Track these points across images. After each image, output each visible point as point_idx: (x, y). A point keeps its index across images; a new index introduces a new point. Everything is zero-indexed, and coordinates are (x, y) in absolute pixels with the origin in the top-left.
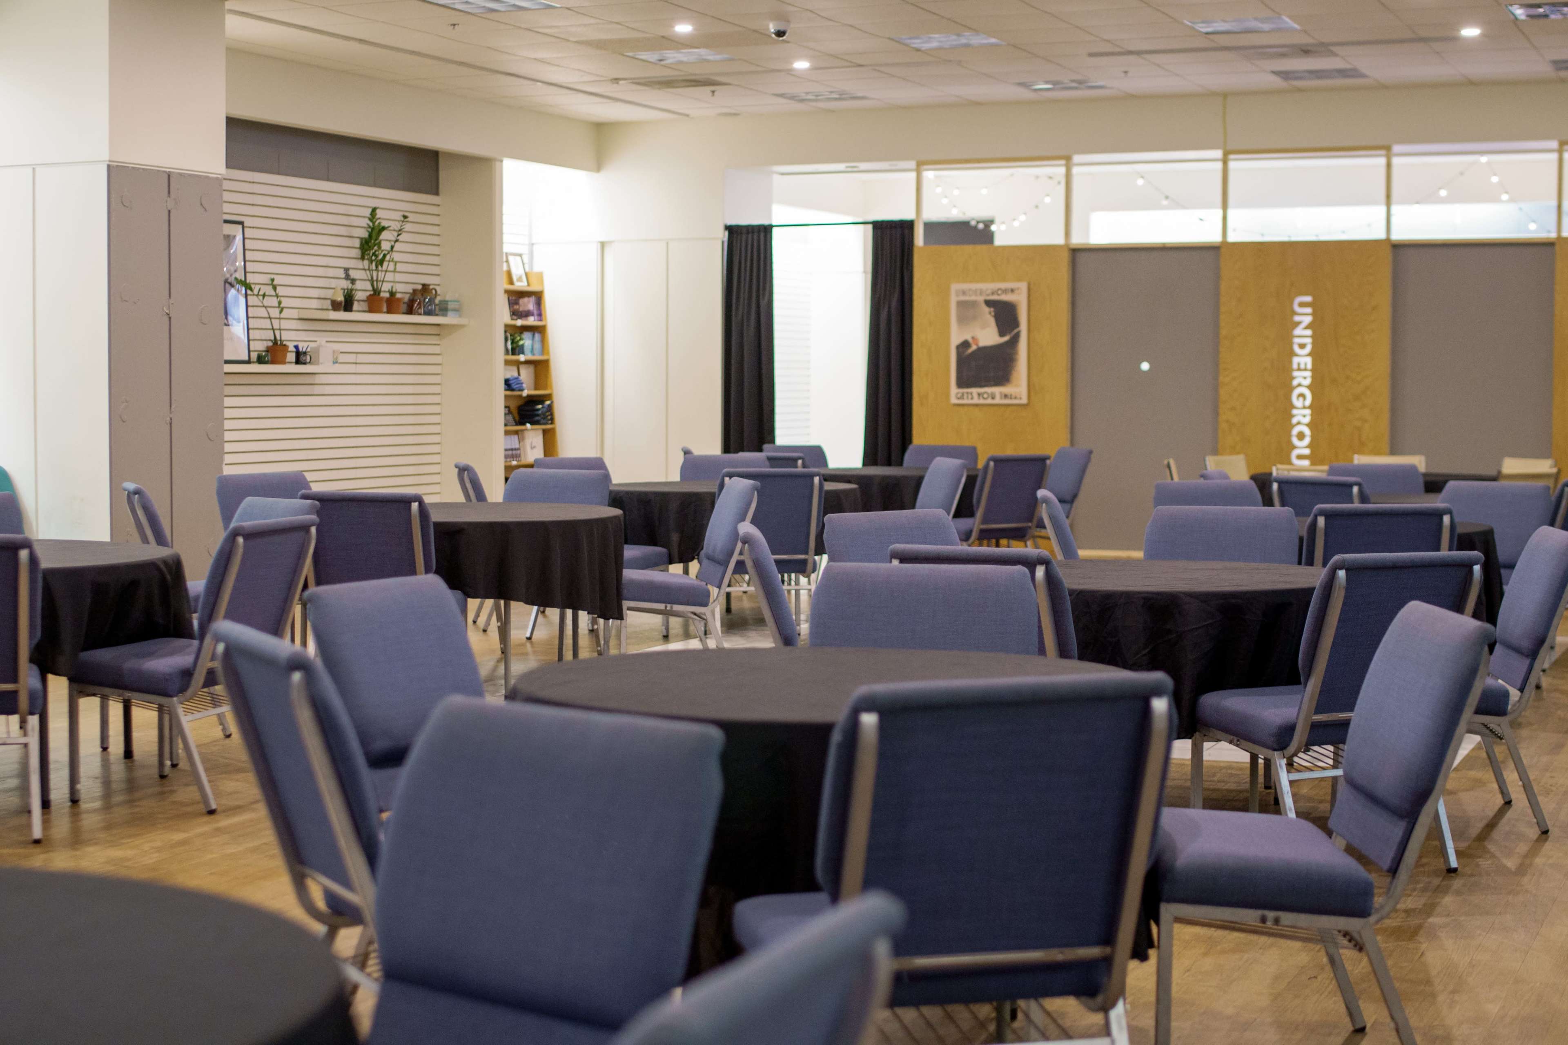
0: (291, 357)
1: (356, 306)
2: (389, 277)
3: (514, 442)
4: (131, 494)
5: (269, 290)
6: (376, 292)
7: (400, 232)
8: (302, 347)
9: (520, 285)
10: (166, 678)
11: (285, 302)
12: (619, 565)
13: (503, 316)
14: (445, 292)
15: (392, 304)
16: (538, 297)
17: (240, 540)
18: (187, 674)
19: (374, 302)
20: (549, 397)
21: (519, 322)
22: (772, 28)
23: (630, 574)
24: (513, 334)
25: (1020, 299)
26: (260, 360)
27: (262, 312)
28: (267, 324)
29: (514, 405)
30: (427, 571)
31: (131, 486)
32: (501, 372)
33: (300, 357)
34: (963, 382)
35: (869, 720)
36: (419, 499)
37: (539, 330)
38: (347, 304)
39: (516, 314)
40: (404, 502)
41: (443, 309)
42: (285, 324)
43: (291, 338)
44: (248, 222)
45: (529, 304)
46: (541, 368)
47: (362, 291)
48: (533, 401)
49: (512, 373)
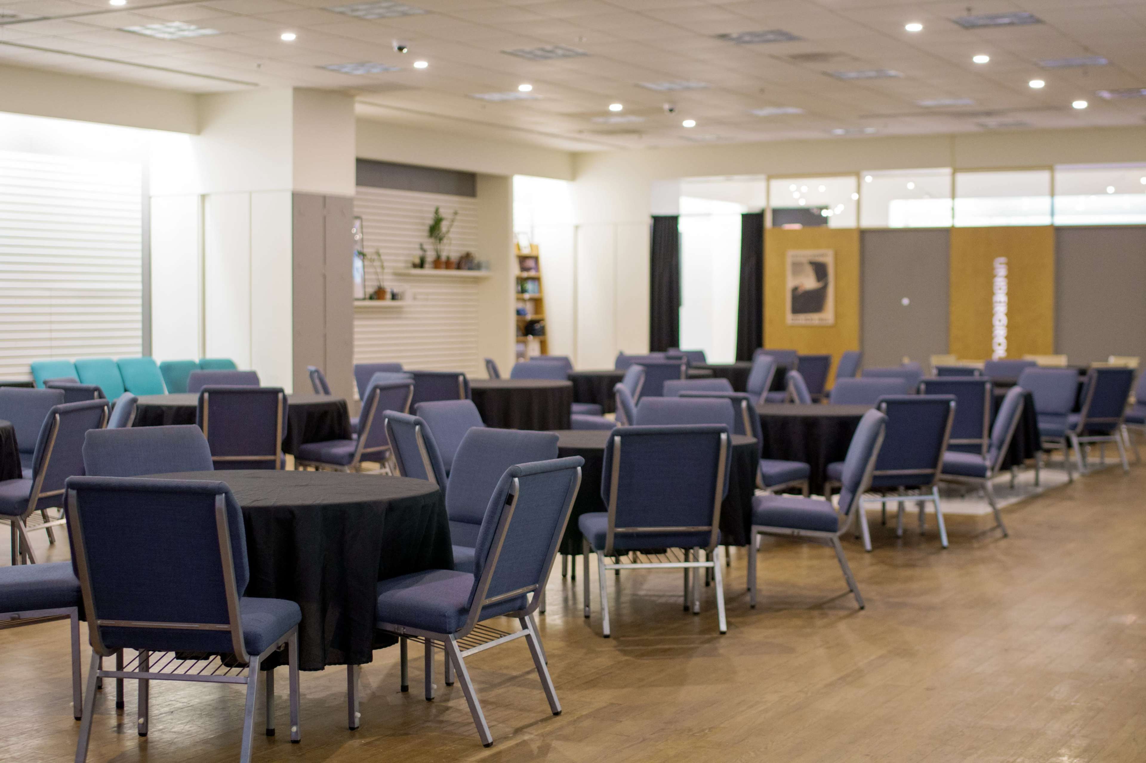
0: (389, 296)
1: (427, 265)
2: (446, 248)
3: (521, 347)
4: (312, 374)
5: (375, 257)
6: (438, 257)
7: (453, 221)
8: (396, 290)
9: (526, 251)
10: (342, 457)
11: (386, 264)
12: (569, 413)
13: (515, 270)
14: (479, 256)
15: (448, 264)
16: (536, 259)
17: (378, 391)
18: (352, 456)
19: (437, 264)
20: (542, 320)
21: (525, 274)
22: (666, 107)
23: (575, 417)
24: (521, 281)
25: (829, 260)
26: (371, 298)
27: (372, 270)
28: (374, 277)
29: (522, 325)
30: (467, 397)
31: (312, 368)
32: (513, 305)
33: (394, 297)
34: (796, 310)
35: (617, 439)
36: (463, 374)
37: (537, 279)
38: (421, 265)
39: (524, 269)
40: (454, 377)
41: (478, 267)
42: (385, 277)
43: (390, 285)
44: (364, 217)
45: (530, 263)
46: (538, 303)
47: (430, 257)
48: (533, 323)
49: (520, 305)
